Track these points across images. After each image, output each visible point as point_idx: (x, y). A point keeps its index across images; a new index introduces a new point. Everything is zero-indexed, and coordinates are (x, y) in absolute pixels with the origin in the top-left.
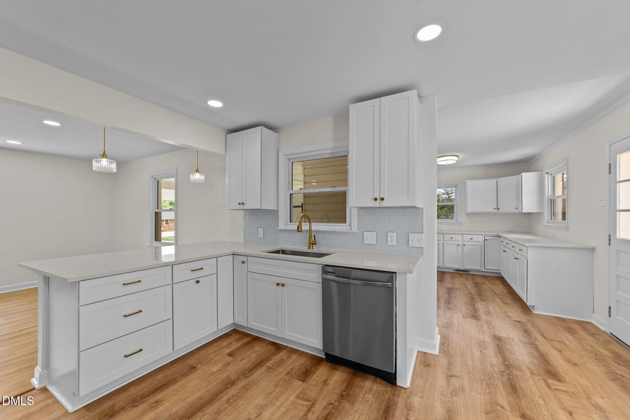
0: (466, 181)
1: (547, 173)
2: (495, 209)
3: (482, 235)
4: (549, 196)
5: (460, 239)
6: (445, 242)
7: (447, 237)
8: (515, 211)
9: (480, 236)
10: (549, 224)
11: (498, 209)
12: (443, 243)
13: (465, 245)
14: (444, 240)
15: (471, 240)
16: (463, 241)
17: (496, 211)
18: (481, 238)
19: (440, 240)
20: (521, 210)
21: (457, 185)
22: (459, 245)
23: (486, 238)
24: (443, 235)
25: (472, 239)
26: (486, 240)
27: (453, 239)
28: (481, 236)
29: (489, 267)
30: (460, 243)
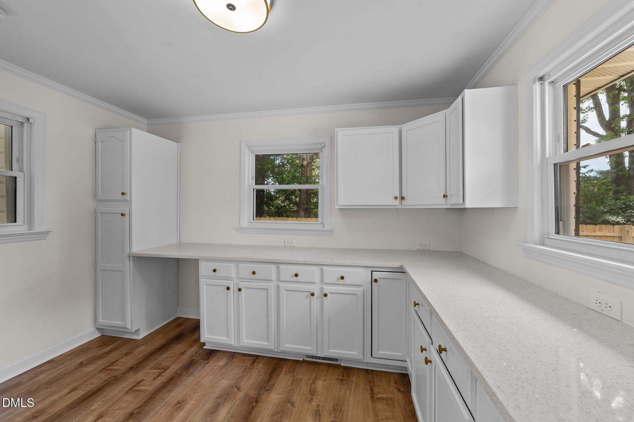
0: (336, 129)
1: (541, 79)
2: (396, 198)
3: (367, 267)
4: (547, 156)
5: (317, 279)
6: (281, 284)
7: (288, 271)
8: (441, 203)
9: (361, 270)
10: (543, 244)
11: (403, 198)
12: (278, 287)
13: (326, 295)
14: (278, 279)
15: (341, 281)
16: (322, 282)
17: (397, 202)
18: (364, 276)
19: (271, 280)
20: (461, 202)
21: (323, 144)
22: (313, 295)
23: (376, 275)
24: (278, 265)
25: (342, 278)
26: (376, 281)
27: (300, 278)
28: (365, 269)
29: (382, 353)
30: (316, 289)
